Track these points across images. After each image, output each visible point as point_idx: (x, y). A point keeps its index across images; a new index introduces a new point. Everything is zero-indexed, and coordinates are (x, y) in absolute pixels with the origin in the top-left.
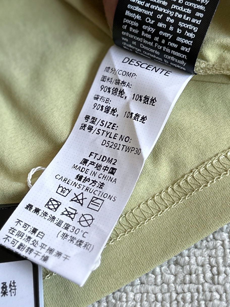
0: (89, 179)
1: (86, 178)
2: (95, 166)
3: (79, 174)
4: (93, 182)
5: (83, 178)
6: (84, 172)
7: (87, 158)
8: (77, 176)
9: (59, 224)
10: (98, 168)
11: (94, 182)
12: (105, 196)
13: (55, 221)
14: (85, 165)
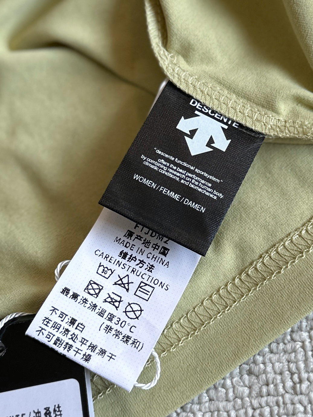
0: (135, 257)
1: (131, 256)
2: (143, 242)
3: (123, 251)
4: (140, 263)
5: (128, 256)
6: (129, 248)
7: (133, 230)
8: (121, 253)
9: (101, 314)
10: (146, 246)
11: (142, 262)
12: (156, 282)
13: (97, 311)
14: (129, 238)
